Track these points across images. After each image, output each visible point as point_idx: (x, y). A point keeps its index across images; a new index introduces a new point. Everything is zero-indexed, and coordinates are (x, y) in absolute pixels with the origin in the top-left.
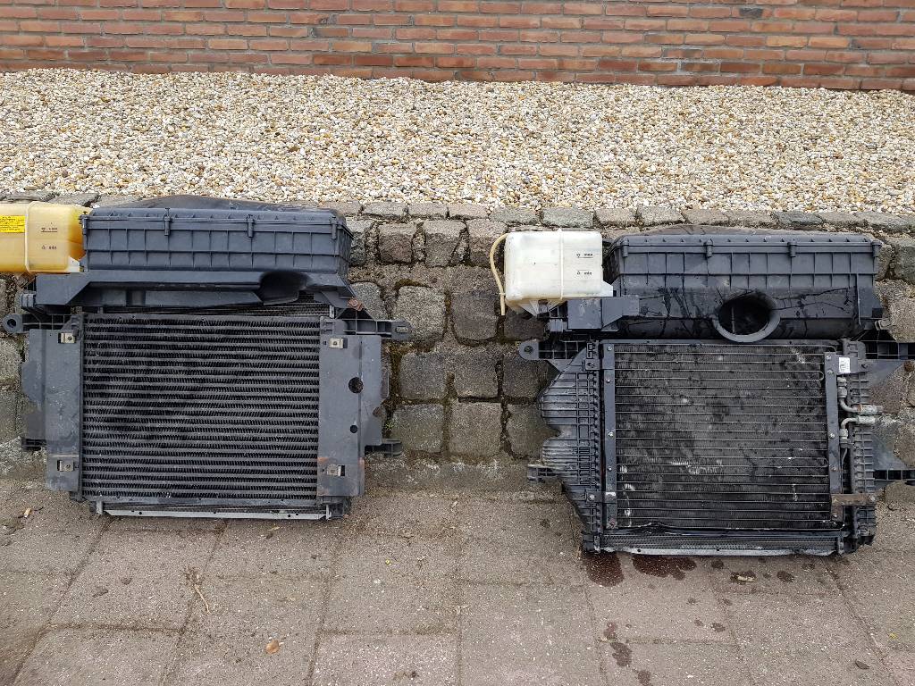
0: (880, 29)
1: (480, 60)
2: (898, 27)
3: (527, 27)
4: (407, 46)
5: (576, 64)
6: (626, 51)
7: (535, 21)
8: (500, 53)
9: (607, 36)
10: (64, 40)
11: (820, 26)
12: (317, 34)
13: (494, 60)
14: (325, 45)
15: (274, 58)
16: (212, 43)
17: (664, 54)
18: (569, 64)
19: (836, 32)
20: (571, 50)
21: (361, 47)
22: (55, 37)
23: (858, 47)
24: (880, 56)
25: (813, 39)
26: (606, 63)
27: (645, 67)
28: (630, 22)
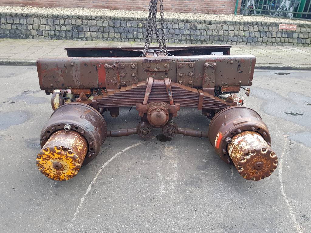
0: (175, 3)
1: (118, 7)
2: (178, 3)
3: (125, 2)
4: (107, 4)
5: (132, 8)
6: (140, 6)
7: (126, 1)
8: (121, 6)
9: (136, 4)
10: (54, 2)
11: (167, 3)
12: (94, 2)
13: (120, 7)
14: (95, 4)
15: (87, 6)
16: (77, 3)
17: (145, 6)
18: (131, 7)
19: (169, 4)
20: (132, 6)
21: (100, 4)
22: (53, 2)
23: (172, 6)
24: (175, 7)
25: (166, 5)
26: (137, 8)
27: (143, 8)
28: (139, 2)
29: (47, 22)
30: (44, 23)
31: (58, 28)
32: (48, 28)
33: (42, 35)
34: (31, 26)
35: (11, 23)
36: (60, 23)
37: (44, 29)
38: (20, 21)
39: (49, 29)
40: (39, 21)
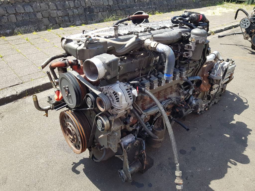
29: (57, 7)
30: (54, 9)
31: (70, 13)
32: (60, 13)
33: (57, 24)
34: (40, 14)
35: (14, 14)
36: (70, 6)
37: (55, 15)
38: (25, 10)
39: (61, 15)
40: (47, 7)
